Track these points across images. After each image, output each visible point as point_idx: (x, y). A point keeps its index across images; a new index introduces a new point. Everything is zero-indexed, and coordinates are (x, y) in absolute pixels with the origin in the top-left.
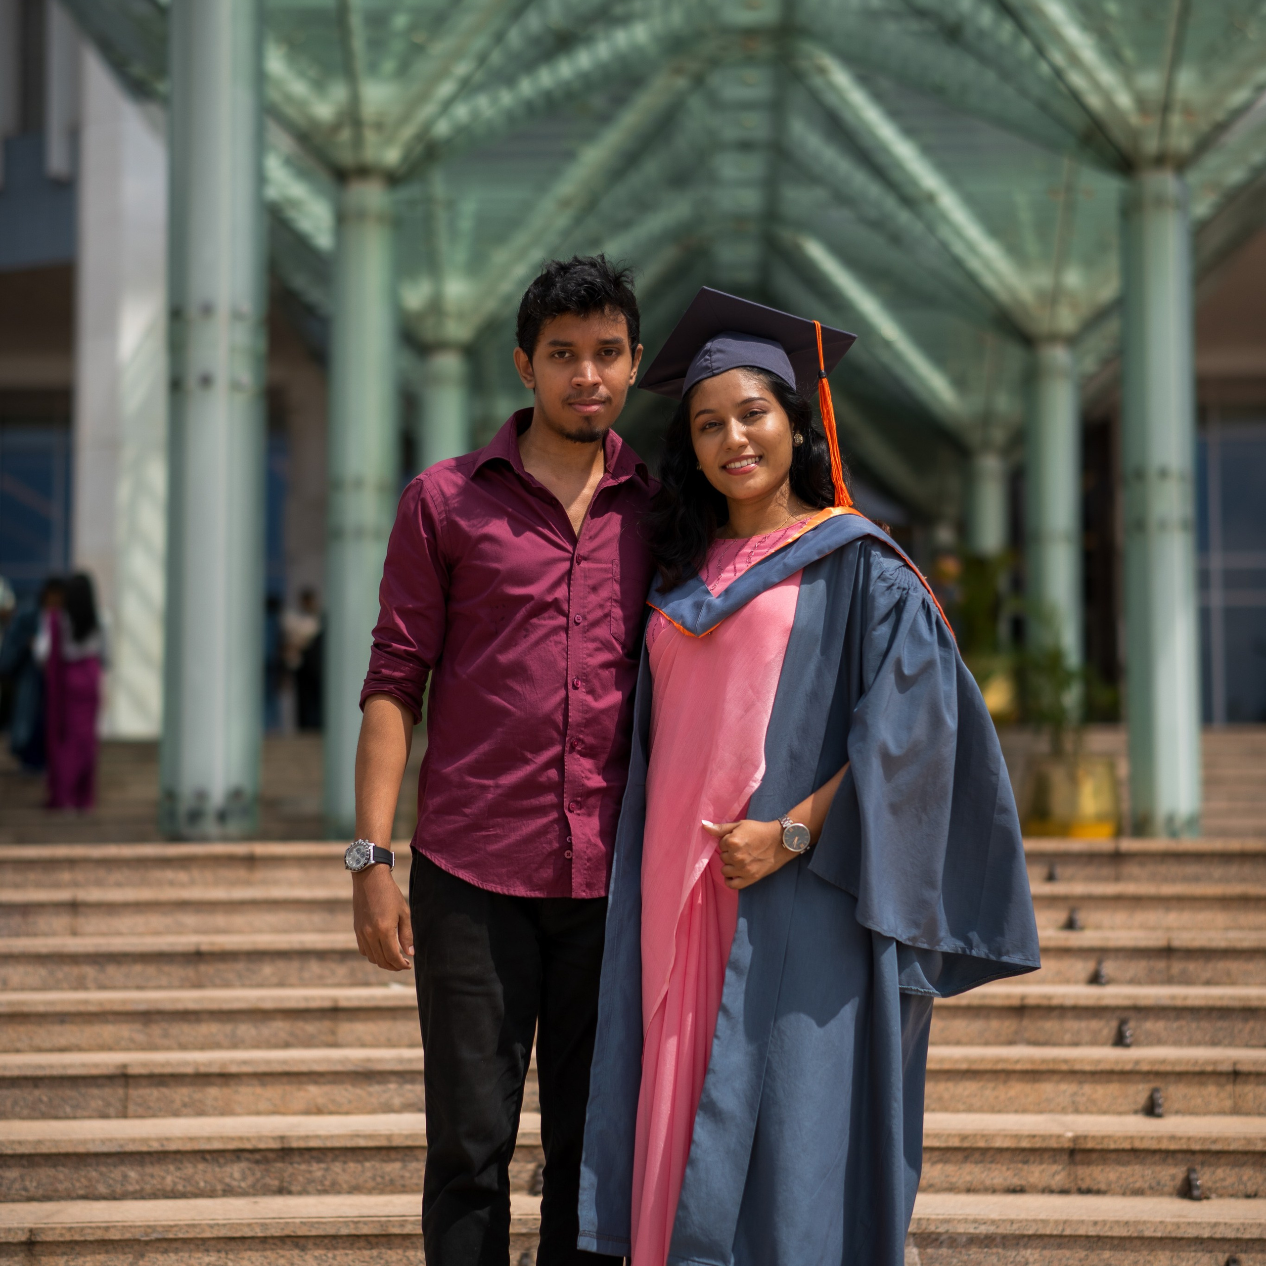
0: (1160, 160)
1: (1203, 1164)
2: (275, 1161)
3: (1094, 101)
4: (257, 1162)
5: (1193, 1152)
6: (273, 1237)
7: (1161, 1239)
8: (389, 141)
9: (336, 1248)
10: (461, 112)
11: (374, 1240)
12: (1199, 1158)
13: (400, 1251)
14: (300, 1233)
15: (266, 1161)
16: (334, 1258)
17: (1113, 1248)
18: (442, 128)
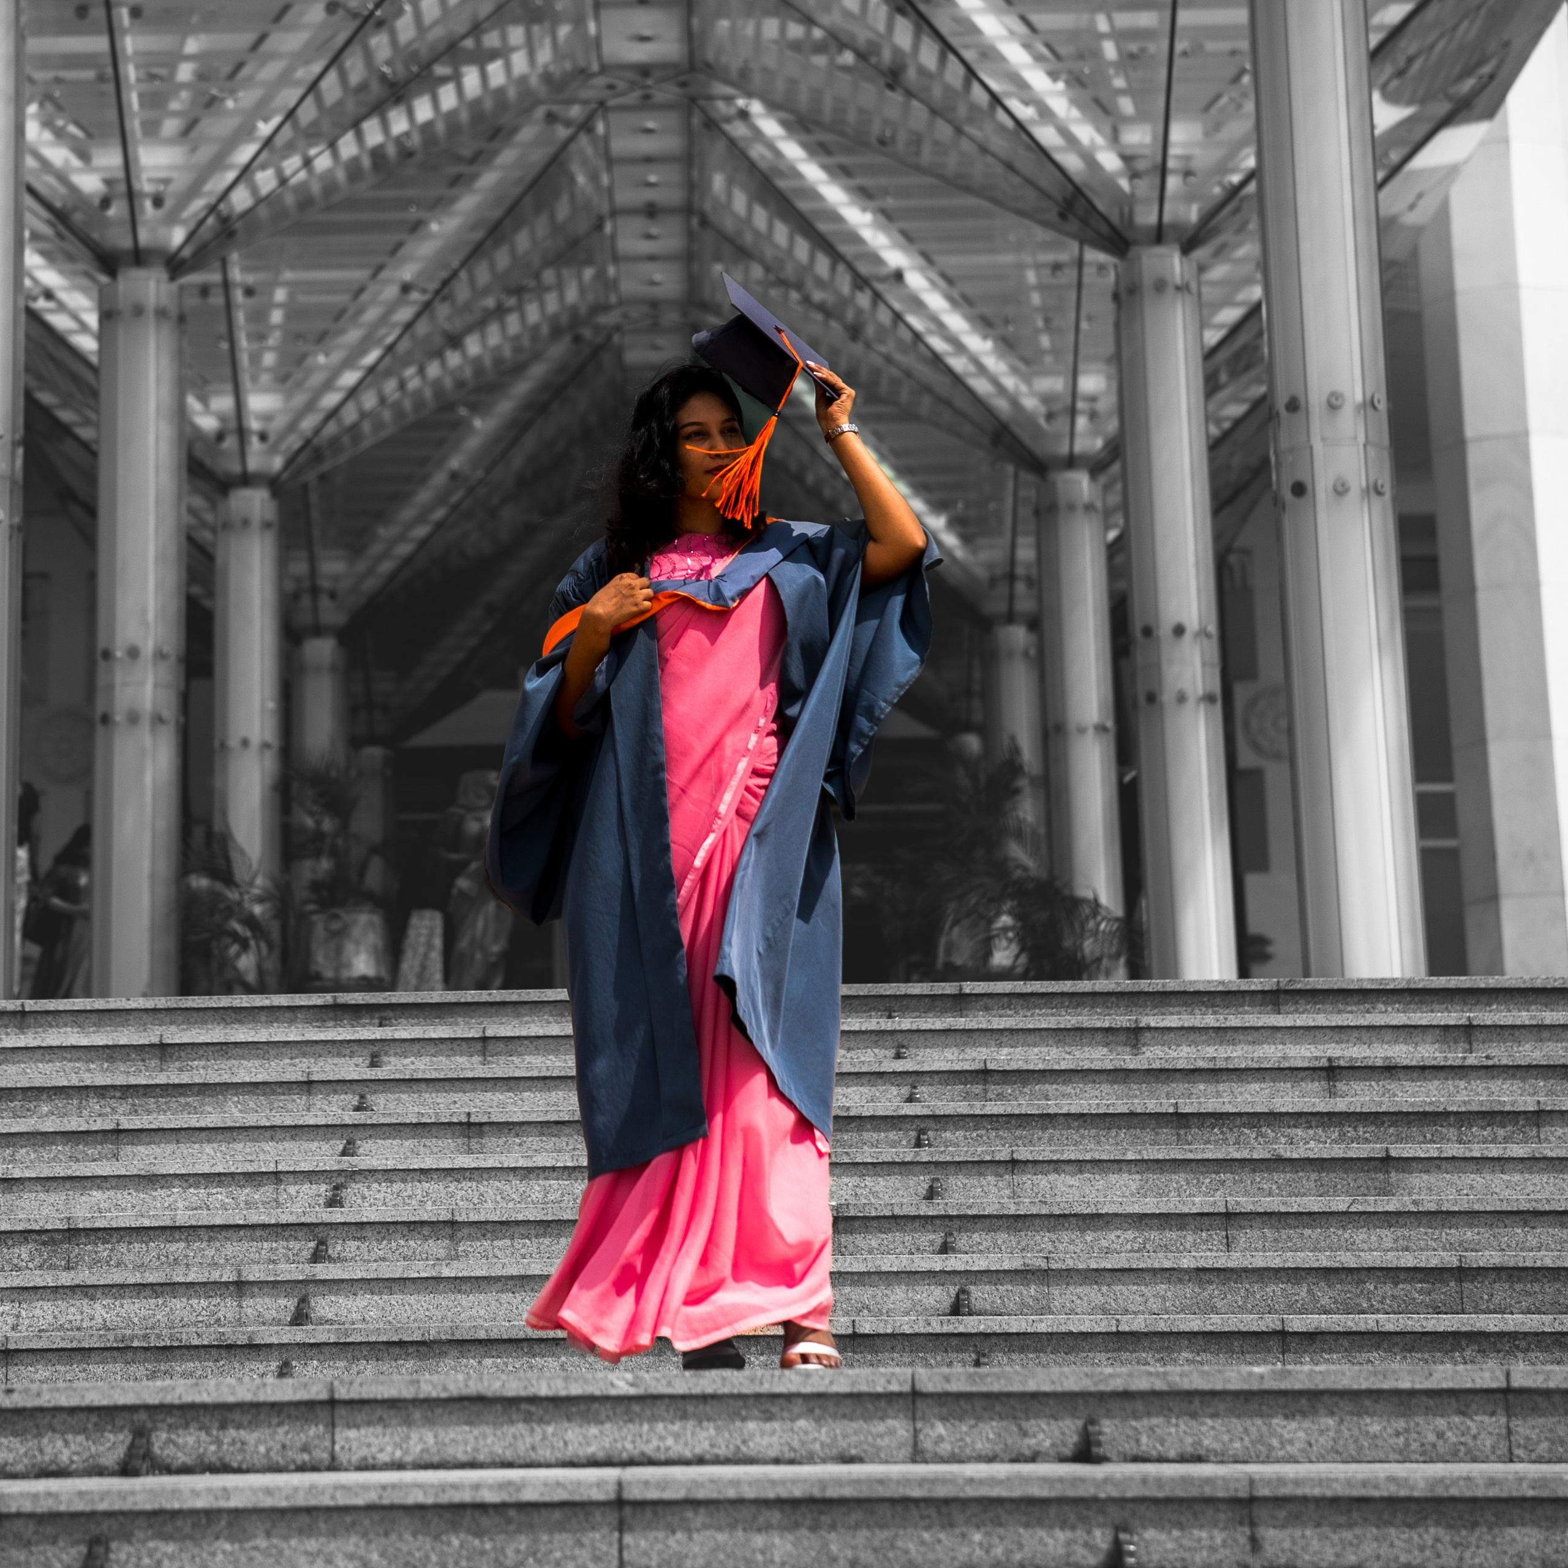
0: (1159, 235)
1: (960, 1230)
2: (62, 1242)
3: (1072, 162)
4: (44, 1243)
5: (950, 1218)
6: (63, 1287)
7: (897, 1273)
8: (172, 219)
9: (123, 1298)
10: (266, 180)
11: (158, 1288)
12: (957, 1223)
13: (184, 1300)
14: (89, 1283)
15: (53, 1242)
16: (122, 1306)
17: (854, 1284)
18: (241, 199)
